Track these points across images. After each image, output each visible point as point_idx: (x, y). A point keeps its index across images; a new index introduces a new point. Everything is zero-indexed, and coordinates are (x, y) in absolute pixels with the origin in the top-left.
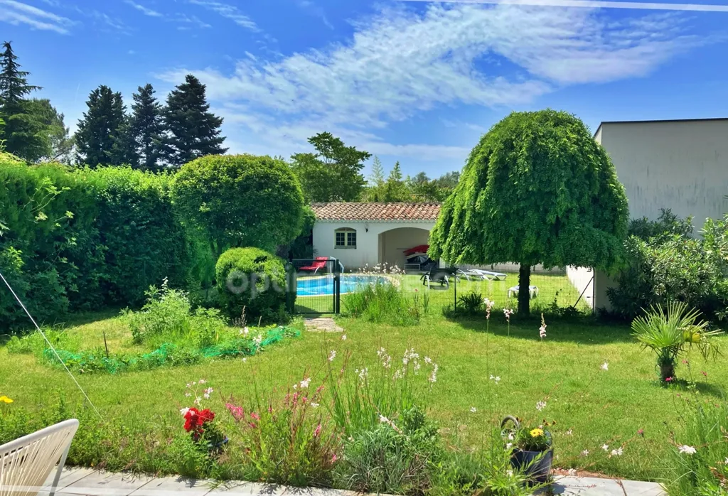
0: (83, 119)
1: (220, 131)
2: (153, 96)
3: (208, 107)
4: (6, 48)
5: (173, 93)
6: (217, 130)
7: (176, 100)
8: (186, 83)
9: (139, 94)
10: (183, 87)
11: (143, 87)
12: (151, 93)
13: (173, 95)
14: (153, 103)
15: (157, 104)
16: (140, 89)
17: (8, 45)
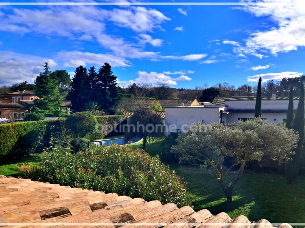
0: (74, 77)
1: (116, 81)
2: (95, 70)
3: (112, 73)
4: (46, 65)
5: (101, 69)
6: (115, 81)
7: (102, 71)
8: (104, 65)
9: (90, 69)
10: (103, 67)
11: (92, 67)
12: (94, 69)
13: (101, 70)
14: (95, 72)
15: (96, 72)
16: (91, 68)
17: (47, 64)
